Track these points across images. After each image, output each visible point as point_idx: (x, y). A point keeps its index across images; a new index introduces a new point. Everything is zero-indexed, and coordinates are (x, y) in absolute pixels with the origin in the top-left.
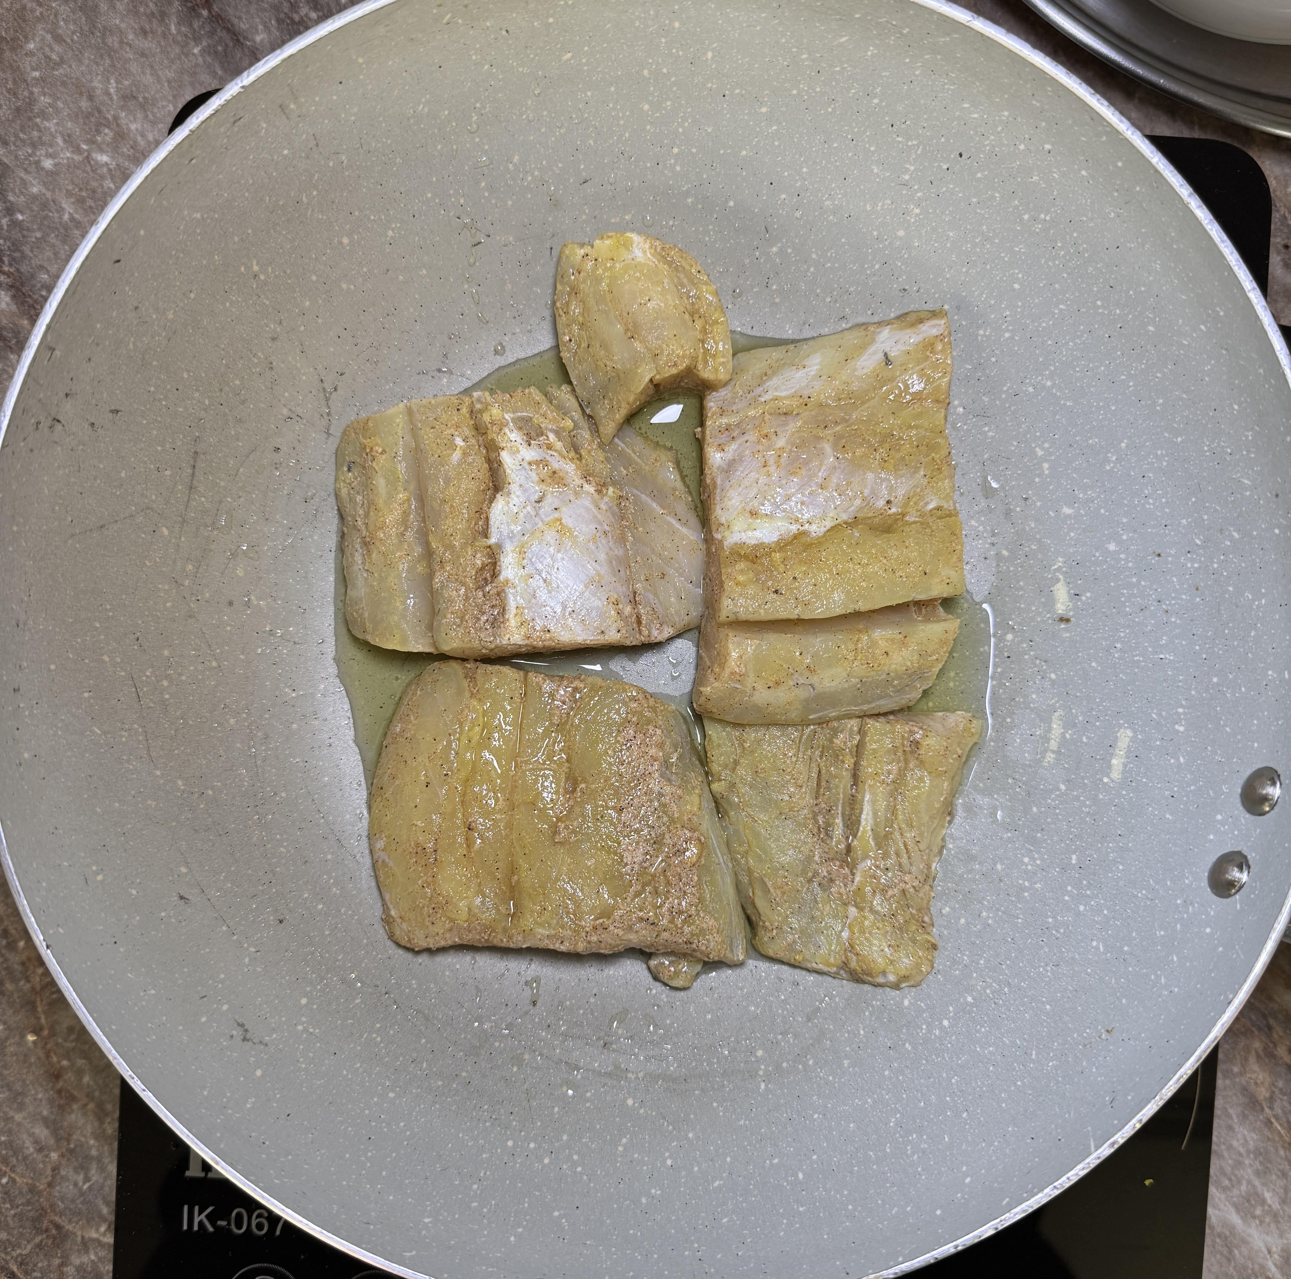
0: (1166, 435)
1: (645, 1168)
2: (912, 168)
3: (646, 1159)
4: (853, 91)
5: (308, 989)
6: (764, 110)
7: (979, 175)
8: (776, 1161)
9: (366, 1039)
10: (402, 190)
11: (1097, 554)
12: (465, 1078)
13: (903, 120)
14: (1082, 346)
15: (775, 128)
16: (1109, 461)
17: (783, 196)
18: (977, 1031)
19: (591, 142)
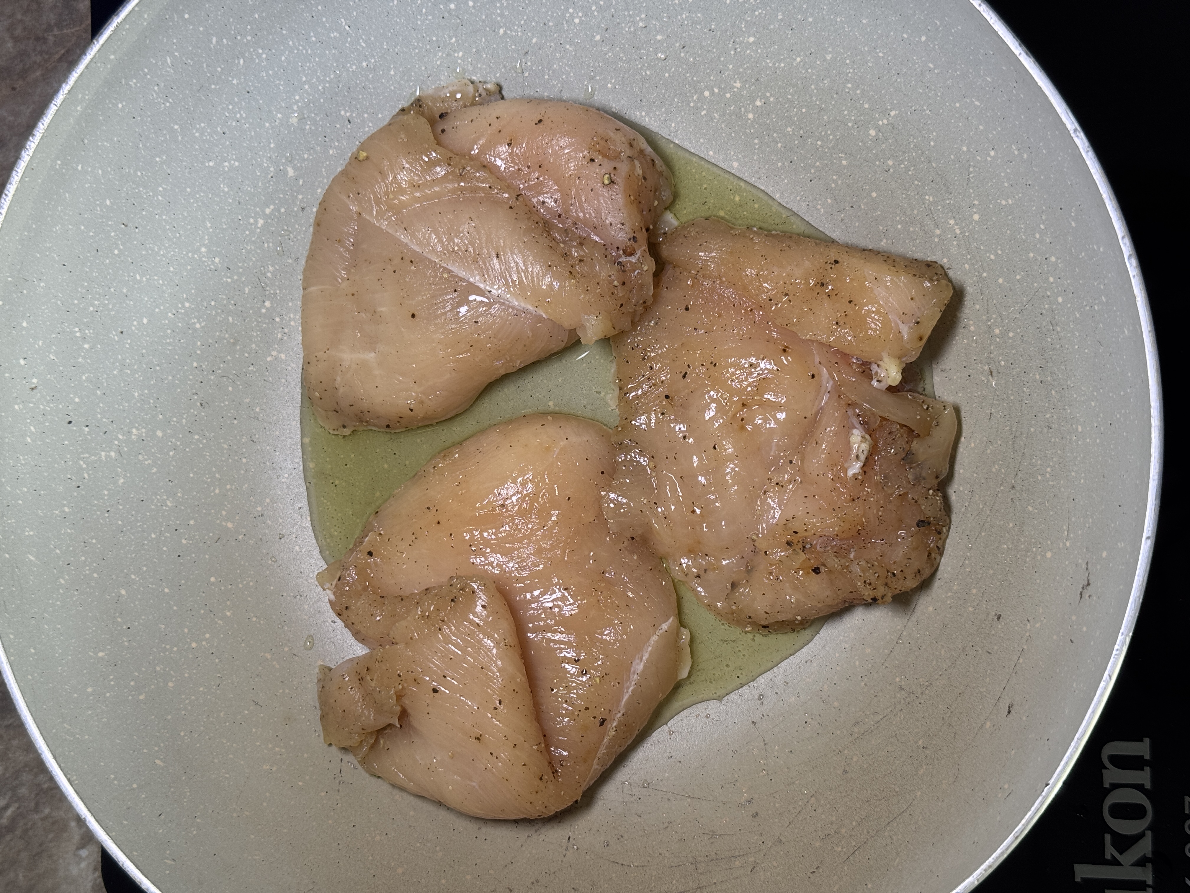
0: (180, 138)
1: (1008, 171)
2: (103, 454)
3: (1003, 174)
4: (69, 531)
5: (1039, 558)
6: (123, 592)
7: (77, 400)
8: (931, 65)
9: (1053, 481)
11: (308, 127)
12: (1039, 374)
13: (69, 481)
14: (158, 243)
15: (133, 577)
16: (231, 166)
17: (184, 541)
19: (222, 714)
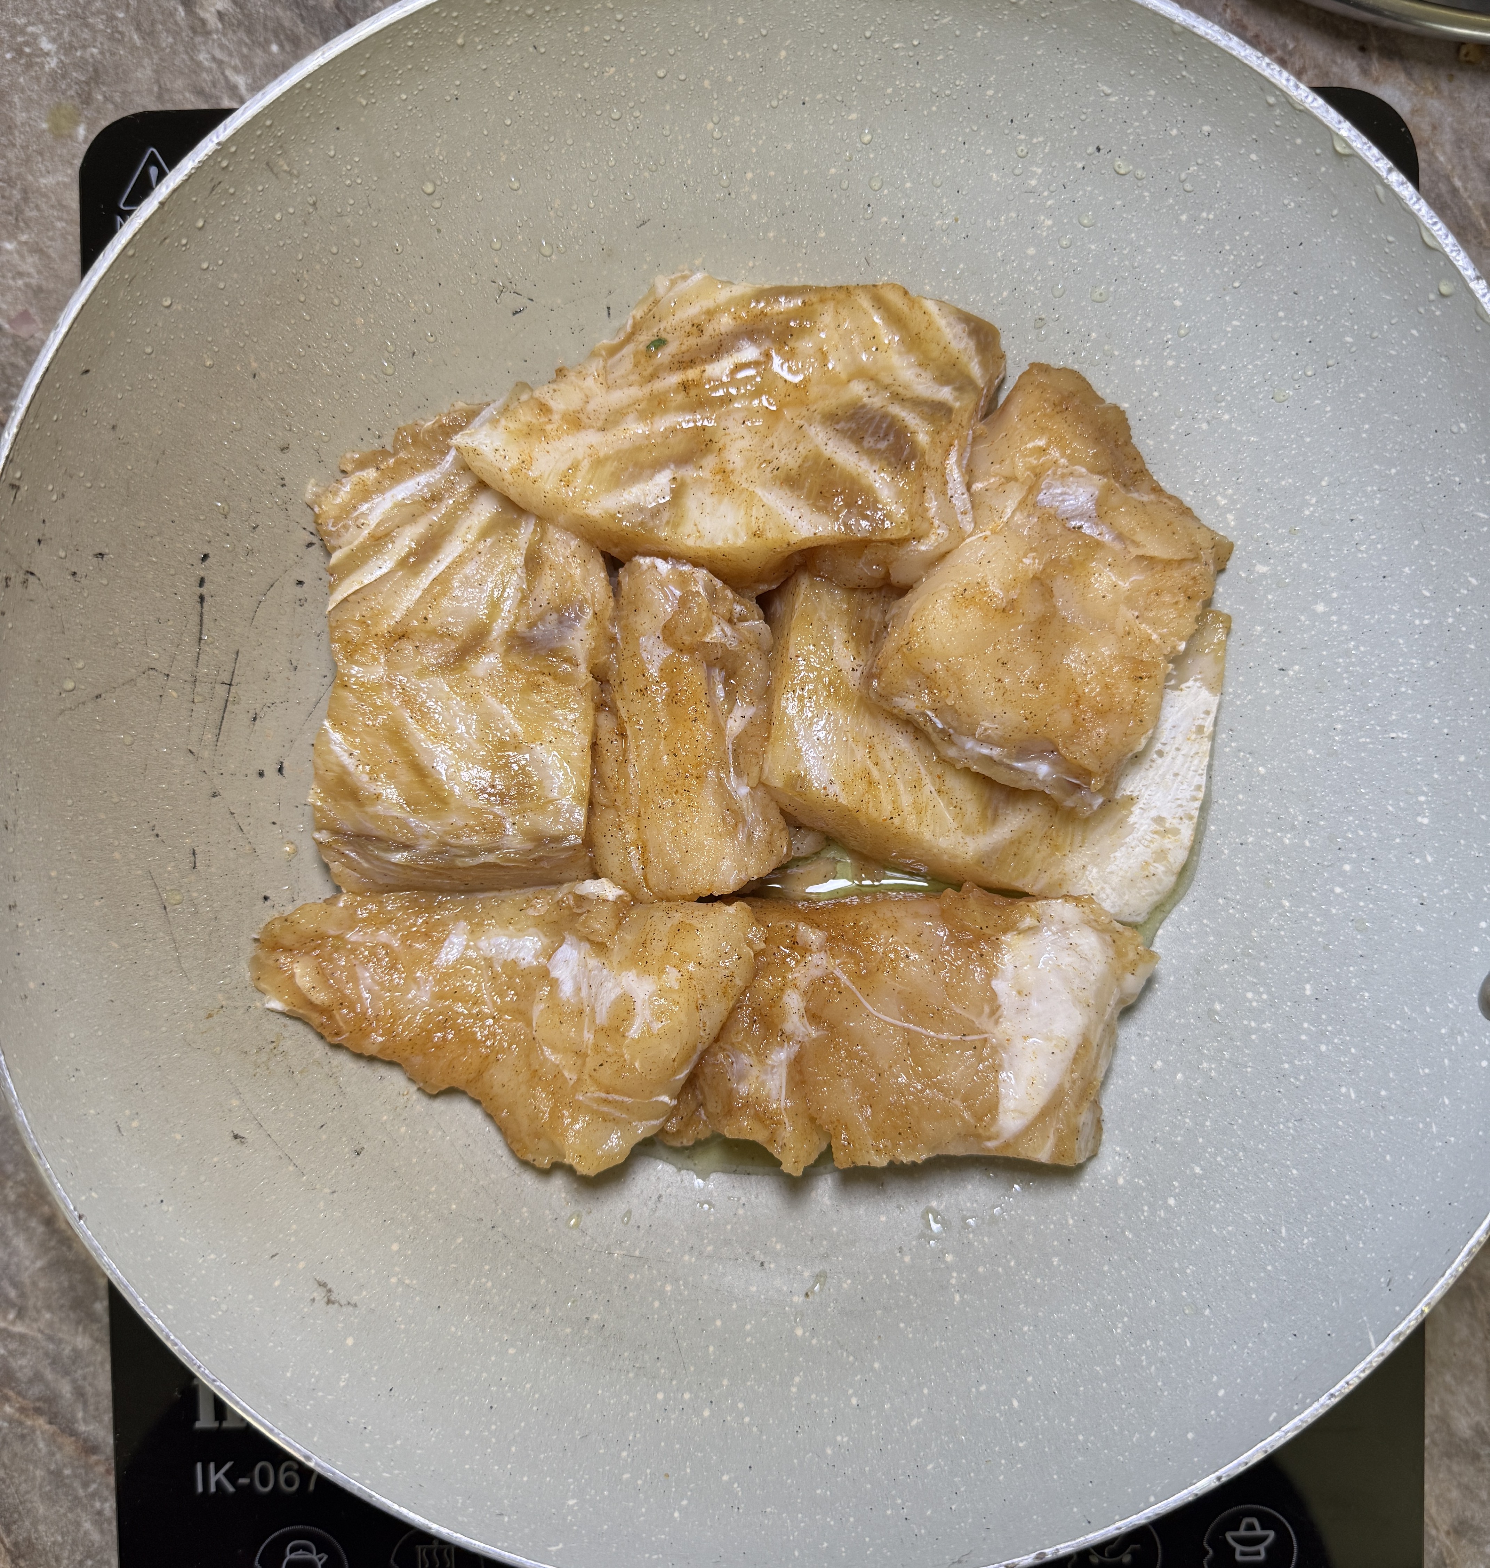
0: (1377, 467)
1: (826, 1410)
2: (1040, 171)
3: (826, 1399)
4: (960, 82)
5: (399, 1232)
6: (854, 116)
7: (1122, 172)
8: (983, 1388)
9: (474, 1285)
10: (423, 255)
11: (1303, 618)
12: (597, 1320)
13: (1025, 113)
14: (1263, 368)
15: (867, 137)
16: (1307, 504)
17: (884, 219)
18: (1211, 1208)
19: (647, 174)
